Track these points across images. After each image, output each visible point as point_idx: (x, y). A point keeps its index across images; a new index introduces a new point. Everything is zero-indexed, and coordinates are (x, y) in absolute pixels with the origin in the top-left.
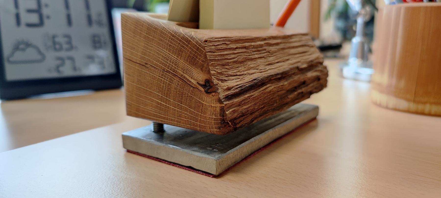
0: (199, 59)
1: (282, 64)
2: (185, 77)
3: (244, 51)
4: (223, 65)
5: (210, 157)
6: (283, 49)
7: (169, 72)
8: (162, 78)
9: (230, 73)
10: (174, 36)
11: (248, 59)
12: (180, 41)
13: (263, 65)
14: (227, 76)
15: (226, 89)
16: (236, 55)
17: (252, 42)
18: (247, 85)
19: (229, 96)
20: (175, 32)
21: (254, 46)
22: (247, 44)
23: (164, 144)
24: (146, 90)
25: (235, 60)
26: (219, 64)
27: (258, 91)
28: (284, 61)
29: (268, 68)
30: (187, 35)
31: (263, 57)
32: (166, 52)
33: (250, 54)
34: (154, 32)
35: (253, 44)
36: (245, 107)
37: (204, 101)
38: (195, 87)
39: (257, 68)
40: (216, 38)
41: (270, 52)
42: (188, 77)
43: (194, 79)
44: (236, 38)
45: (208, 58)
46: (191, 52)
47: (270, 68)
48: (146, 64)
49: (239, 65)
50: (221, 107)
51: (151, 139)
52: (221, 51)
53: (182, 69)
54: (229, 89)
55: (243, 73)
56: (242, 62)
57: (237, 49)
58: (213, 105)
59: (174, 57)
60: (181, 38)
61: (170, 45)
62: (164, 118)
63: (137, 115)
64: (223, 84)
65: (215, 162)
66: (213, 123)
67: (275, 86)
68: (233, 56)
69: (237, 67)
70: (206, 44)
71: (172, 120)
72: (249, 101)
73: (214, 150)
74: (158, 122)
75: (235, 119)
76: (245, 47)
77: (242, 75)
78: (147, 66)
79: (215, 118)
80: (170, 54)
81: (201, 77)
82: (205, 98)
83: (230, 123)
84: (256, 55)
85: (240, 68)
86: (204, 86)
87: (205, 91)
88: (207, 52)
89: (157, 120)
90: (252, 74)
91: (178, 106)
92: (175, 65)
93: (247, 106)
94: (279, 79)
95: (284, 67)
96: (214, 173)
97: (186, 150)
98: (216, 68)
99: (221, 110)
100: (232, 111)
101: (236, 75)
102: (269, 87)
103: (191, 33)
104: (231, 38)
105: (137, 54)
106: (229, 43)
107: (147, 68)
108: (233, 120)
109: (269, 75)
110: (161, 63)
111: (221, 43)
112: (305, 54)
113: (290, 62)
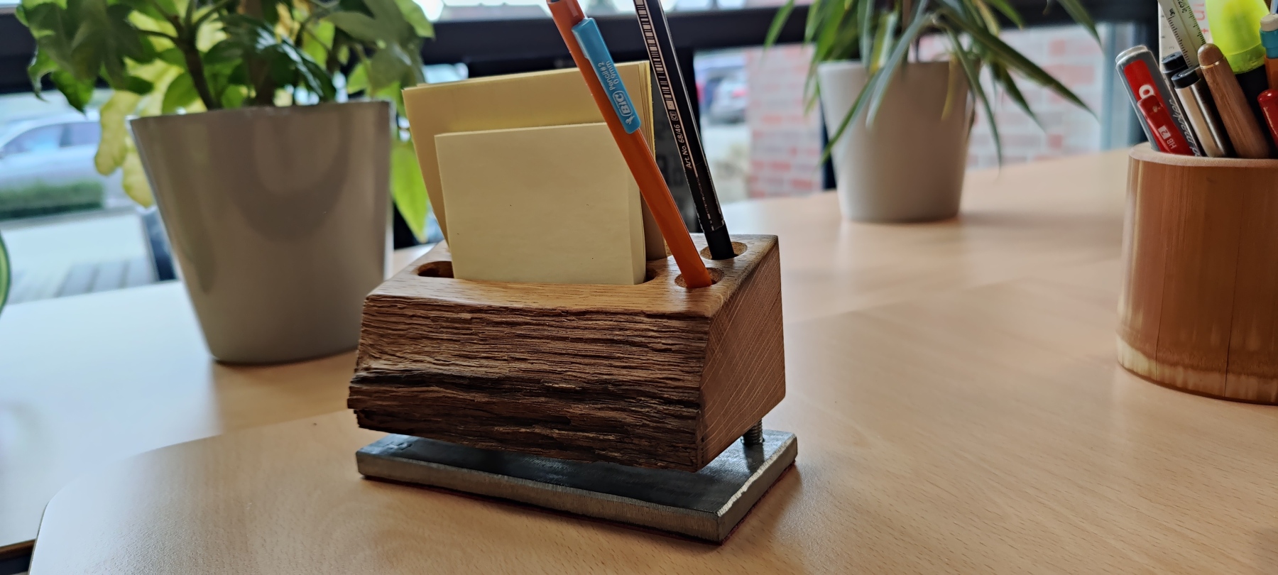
1: (497, 363)
3: (425, 323)
4: (381, 336)
6: (523, 337)
9: (387, 349)
11: (426, 338)
13: (449, 353)
14: (379, 353)
21: (451, 318)
22: (436, 313)
25: (403, 333)
26: (376, 333)
28: (507, 360)
29: (455, 362)
31: (458, 341)
33: (433, 330)
35: (448, 316)
39: (435, 355)
40: (385, 297)
44: (421, 300)
49: (406, 342)
52: (386, 315)
55: (404, 355)
56: (413, 338)
68: (402, 327)
72: (388, 397)
76: (430, 318)
77: (401, 357)
84: (443, 335)
85: (405, 347)
90: (416, 361)
98: (371, 336)
101: (395, 356)
102: (434, 391)
104: (410, 299)
106: (404, 306)
111: (389, 305)
112: (602, 361)
113: (523, 366)
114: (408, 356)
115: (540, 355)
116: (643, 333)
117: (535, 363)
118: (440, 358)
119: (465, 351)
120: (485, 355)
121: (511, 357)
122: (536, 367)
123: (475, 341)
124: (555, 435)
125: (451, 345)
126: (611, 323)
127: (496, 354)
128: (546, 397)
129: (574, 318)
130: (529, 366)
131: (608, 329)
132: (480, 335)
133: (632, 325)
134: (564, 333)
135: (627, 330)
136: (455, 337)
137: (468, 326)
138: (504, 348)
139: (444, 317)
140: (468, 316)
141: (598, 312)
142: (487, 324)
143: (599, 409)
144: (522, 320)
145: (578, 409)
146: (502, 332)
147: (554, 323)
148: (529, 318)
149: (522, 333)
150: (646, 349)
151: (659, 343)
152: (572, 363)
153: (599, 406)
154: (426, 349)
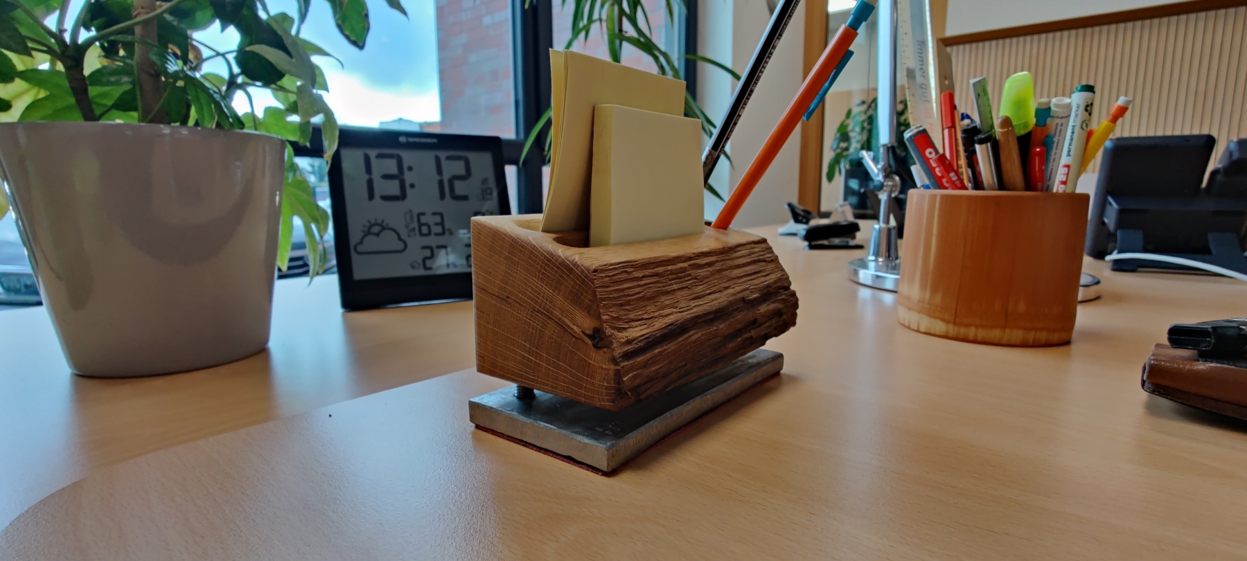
0: (585, 297)
1: (717, 295)
2: (564, 322)
3: (655, 280)
4: (622, 305)
5: (598, 444)
6: (720, 271)
7: (542, 313)
8: (531, 320)
9: (632, 316)
10: (550, 261)
11: (662, 293)
12: (558, 268)
13: (685, 300)
14: (626, 322)
15: (625, 342)
16: (643, 288)
17: (668, 265)
18: (658, 335)
19: (629, 353)
20: (551, 254)
21: (671, 270)
22: (660, 269)
23: (532, 420)
24: (507, 337)
25: (640, 295)
26: (615, 304)
27: (674, 343)
28: (720, 291)
29: (693, 305)
30: (568, 260)
31: (687, 287)
32: (538, 283)
33: (665, 284)
34: (521, 251)
35: (670, 268)
36: (654, 368)
37: (591, 360)
38: (579, 337)
39: (676, 305)
40: (611, 265)
41: (698, 278)
42: (568, 323)
43: (577, 326)
44: (644, 261)
45: (598, 297)
46: (573, 286)
47: (696, 304)
48: (508, 297)
49: (647, 303)
50: (616, 370)
51: (512, 410)
52: (618, 283)
53: (560, 309)
54: (629, 342)
55: (652, 315)
56: (652, 297)
57: (644, 279)
58: (604, 367)
59: (549, 291)
60: (560, 264)
61: (543, 273)
62: (533, 380)
63: (492, 373)
64: (620, 335)
65: (606, 452)
66: (604, 394)
67: (703, 333)
68: (638, 290)
69: (644, 307)
70: (595, 275)
71: (544, 384)
72: (660, 359)
73: (607, 432)
74: (523, 385)
75: (639, 386)
76: (657, 275)
77: (651, 318)
78: (508, 300)
79: (607, 386)
80: (542, 286)
81: (587, 323)
82: (594, 355)
83: (629, 393)
84: (675, 286)
85: (649, 308)
86: (591, 337)
87: (593, 345)
88: (597, 287)
89: (522, 382)
90: (666, 316)
91: (553, 364)
92: (551, 302)
93: (657, 367)
94: (711, 321)
95: (720, 299)
96: (604, 467)
97: (563, 432)
98: (611, 310)
99: (615, 374)
100: (633, 376)
101: (642, 319)
102: (694, 334)
103: (573, 257)
104: (635, 262)
105: (495, 282)
106: (632, 269)
107: (509, 303)
108: (634, 390)
109: (693, 315)
110: (529, 298)
111: (619, 271)
119: (694, 294)
120: (707, 292)
121: (722, 288)
122: (737, 289)
123: (697, 284)
125: (683, 293)
127: (713, 289)
136: (682, 285)
137: (687, 273)
138: (715, 283)
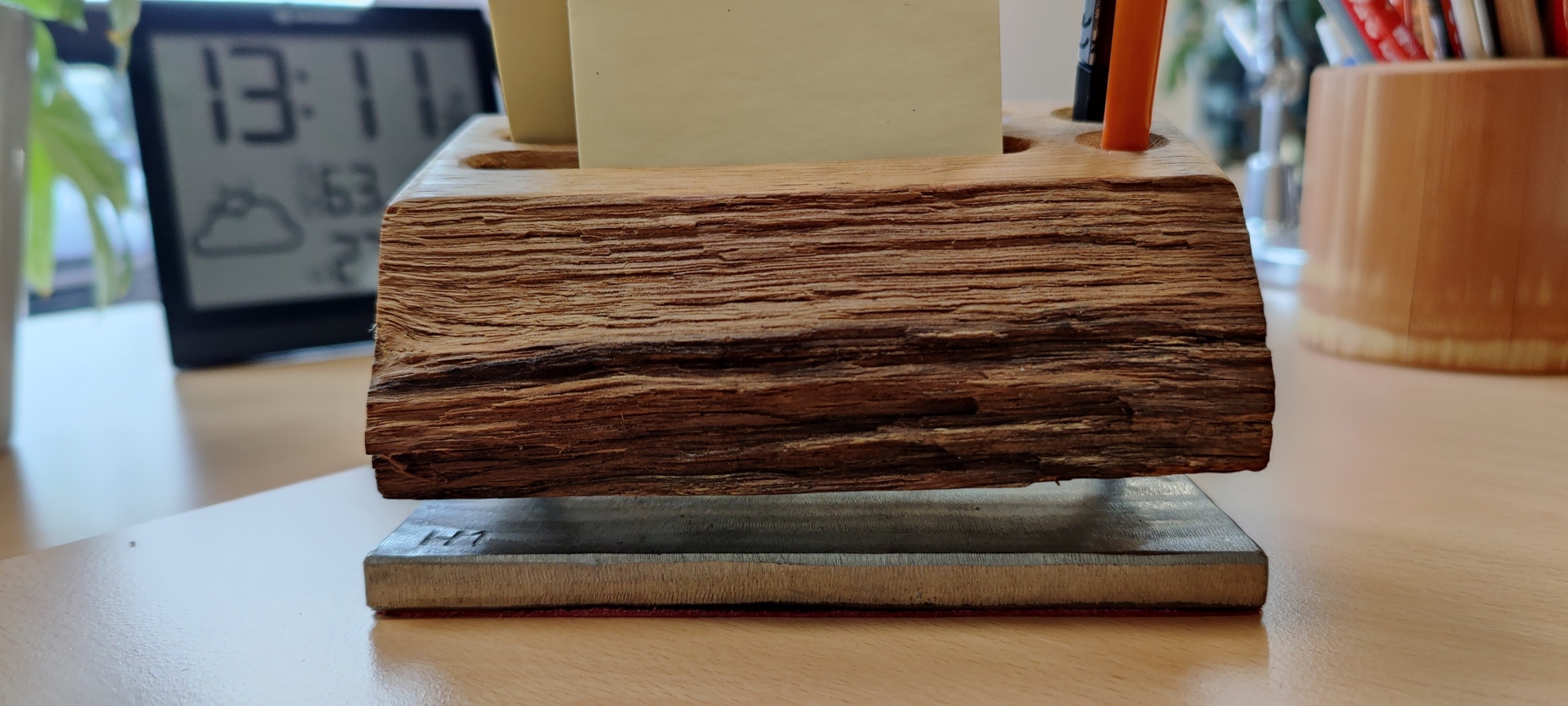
1: (781, 307)
3: (566, 247)
4: (443, 285)
11: (575, 277)
13: (650, 301)
14: (440, 322)
15: (402, 360)
16: (518, 259)
17: (625, 216)
18: (492, 362)
19: (396, 381)
25: (501, 273)
26: (425, 281)
27: (544, 389)
29: (666, 317)
31: (670, 274)
36: (462, 430)
39: (611, 308)
47: (677, 317)
49: (520, 292)
52: (450, 241)
55: (519, 320)
56: (538, 282)
57: (533, 239)
68: (499, 260)
69: (508, 299)
77: (512, 325)
83: (399, 466)
84: (627, 265)
85: (519, 304)
90: (555, 327)
93: (475, 430)
95: (782, 319)
98: (409, 291)
100: (393, 430)
102: (625, 384)
104: (518, 201)
109: (638, 340)
111: (460, 217)
112: (1041, 278)
113: (854, 304)
114: (531, 320)
115: (888, 282)
116: (1116, 219)
117: (881, 297)
118: (627, 314)
119: (692, 292)
120: (746, 294)
121: (816, 292)
122: (882, 304)
123: (714, 270)
124: (941, 441)
125: (648, 285)
126: (1038, 205)
127: (777, 290)
128: (917, 363)
129: (949, 204)
130: (870, 305)
131: (1037, 217)
132: (726, 256)
133: (1086, 206)
134: (936, 232)
135: (1079, 215)
136: (656, 267)
137: (690, 240)
138: (793, 276)
139: (620, 229)
140: (689, 220)
141: (1004, 189)
142: (739, 232)
143: (1053, 371)
144: (827, 216)
145: (1002, 377)
146: (785, 244)
147: (905, 216)
148: (843, 212)
149: (835, 241)
150: (1132, 247)
151: (1155, 233)
152: (971, 288)
153: (1050, 365)
154: (579, 300)
